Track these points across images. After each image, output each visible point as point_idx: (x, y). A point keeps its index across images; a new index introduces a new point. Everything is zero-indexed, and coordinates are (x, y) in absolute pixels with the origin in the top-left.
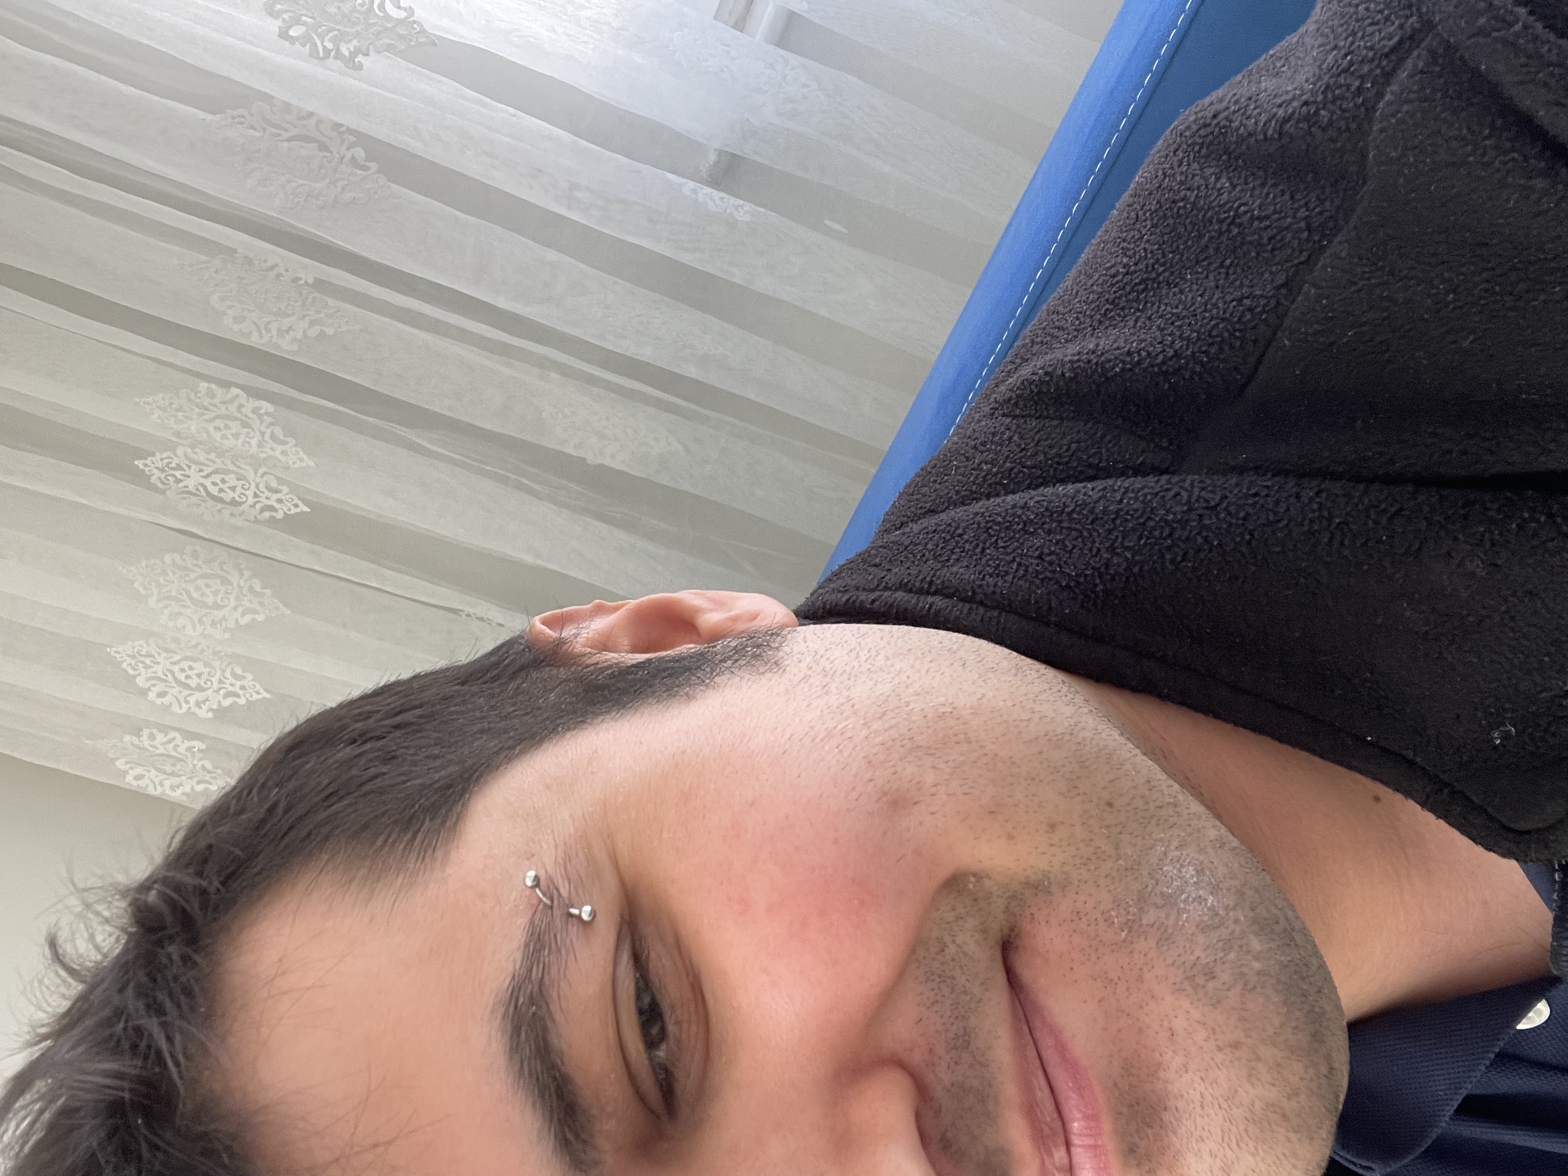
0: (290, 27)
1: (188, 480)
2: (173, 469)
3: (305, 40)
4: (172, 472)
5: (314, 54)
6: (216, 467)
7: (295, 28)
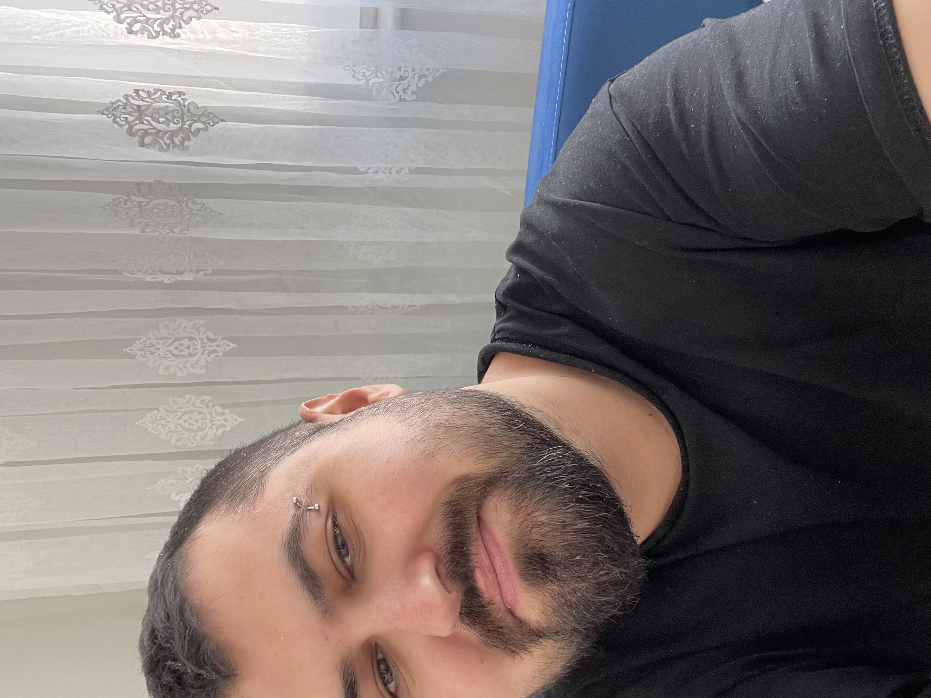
0: (132, 25)
1: (158, 351)
2: (149, 347)
3: (142, 30)
4: (148, 349)
5: (151, 37)
6: (174, 338)
7: (136, 25)
